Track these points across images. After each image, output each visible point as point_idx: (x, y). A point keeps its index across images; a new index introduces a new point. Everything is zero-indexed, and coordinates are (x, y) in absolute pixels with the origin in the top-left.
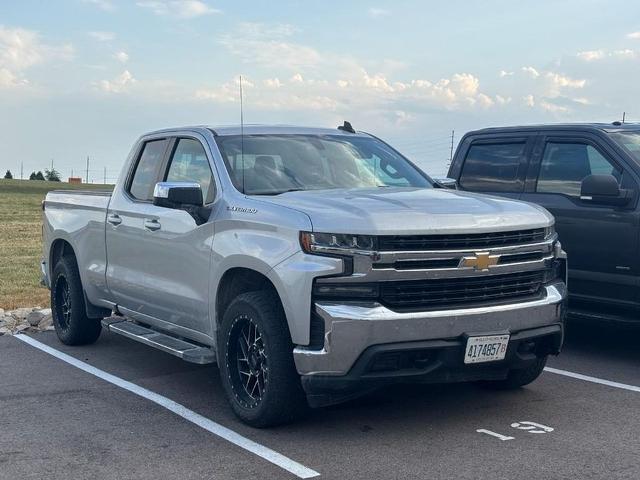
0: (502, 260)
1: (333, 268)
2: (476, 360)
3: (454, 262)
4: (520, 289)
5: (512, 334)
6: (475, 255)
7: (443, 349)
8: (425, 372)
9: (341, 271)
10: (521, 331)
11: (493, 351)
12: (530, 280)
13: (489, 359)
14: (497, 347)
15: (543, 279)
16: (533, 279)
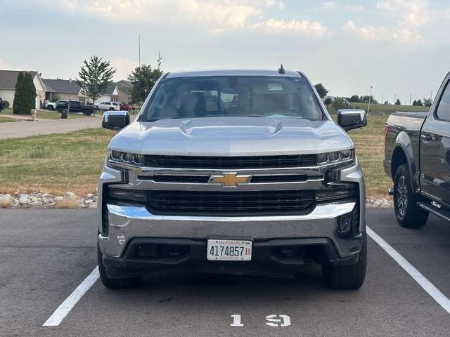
0: (254, 179)
1: (114, 177)
2: (219, 258)
3: (205, 179)
4: (281, 204)
5: (255, 241)
6: (222, 174)
7: (189, 246)
8: (177, 263)
9: (120, 180)
10: (273, 239)
11: (236, 253)
12: (295, 198)
13: (234, 258)
14: (240, 250)
15: (314, 198)
16: (300, 198)
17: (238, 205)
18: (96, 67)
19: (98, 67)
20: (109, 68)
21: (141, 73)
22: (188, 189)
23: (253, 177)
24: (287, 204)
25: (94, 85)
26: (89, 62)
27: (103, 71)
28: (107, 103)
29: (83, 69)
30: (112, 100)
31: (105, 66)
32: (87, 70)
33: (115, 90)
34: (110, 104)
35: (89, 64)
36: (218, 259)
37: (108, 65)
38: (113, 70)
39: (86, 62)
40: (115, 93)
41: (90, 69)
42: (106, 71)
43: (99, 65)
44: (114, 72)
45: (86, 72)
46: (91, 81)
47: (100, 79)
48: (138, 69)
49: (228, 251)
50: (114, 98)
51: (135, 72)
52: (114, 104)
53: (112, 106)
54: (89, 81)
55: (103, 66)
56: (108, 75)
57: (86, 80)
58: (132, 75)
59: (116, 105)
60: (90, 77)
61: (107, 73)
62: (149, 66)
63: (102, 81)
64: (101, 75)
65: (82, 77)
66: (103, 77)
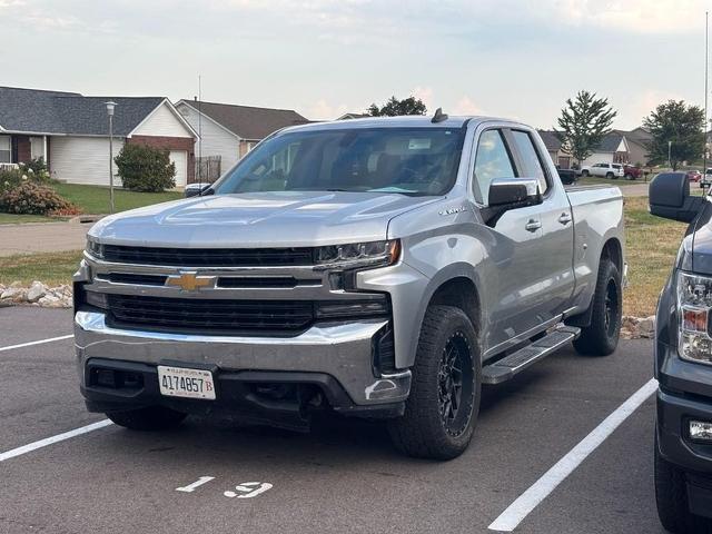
3: (163, 280)
5: (217, 372)
9: (86, 278)
11: (194, 387)
12: (284, 312)
13: (193, 395)
14: (199, 383)
15: (313, 312)
16: (292, 312)
17: (205, 319)
18: (586, 108)
19: (589, 108)
20: (606, 109)
21: (668, 114)
22: (143, 293)
23: (220, 279)
24: (271, 320)
25: (581, 137)
26: (575, 101)
27: (596, 115)
28: (602, 166)
29: (565, 113)
30: (615, 160)
31: (600, 107)
32: (571, 113)
33: (622, 144)
34: (607, 166)
35: (574, 105)
36: (174, 394)
37: (605, 104)
38: (612, 112)
39: (570, 102)
40: (622, 148)
41: (576, 113)
42: (601, 114)
43: (590, 104)
44: (614, 115)
45: (569, 118)
46: (577, 130)
47: (590, 126)
48: (661, 109)
49: (185, 383)
50: (619, 158)
51: (656, 113)
52: (614, 167)
53: (611, 169)
54: (573, 131)
55: (598, 106)
56: (605, 119)
57: (569, 130)
58: (652, 118)
59: (618, 167)
60: (575, 124)
61: (602, 117)
62: (681, 103)
63: (594, 131)
64: (593, 121)
65: (563, 126)
66: (597, 123)
